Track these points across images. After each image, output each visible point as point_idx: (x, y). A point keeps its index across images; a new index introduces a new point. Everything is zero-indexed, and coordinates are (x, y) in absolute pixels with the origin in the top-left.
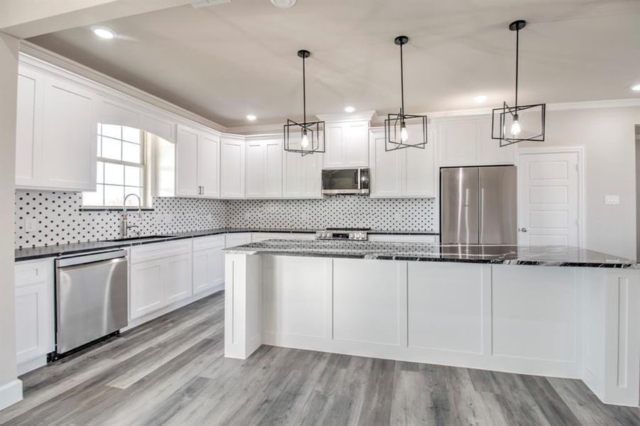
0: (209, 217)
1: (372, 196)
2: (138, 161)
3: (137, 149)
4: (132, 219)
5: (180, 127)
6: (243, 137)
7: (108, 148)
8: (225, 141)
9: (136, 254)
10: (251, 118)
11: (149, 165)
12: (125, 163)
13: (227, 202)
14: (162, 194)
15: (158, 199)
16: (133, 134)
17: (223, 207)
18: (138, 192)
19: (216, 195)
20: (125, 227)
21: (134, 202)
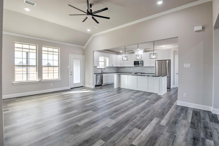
0: (114, 70)
1: (144, 66)
2: (103, 61)
3: (103, 59)
4: (103, 70)
5: (109, 55)
6: (120, 55)
7: (100, 60)
8: (117, 56)
9: (104, 75)
10: (121, 52)
11: (105, 62)
12: (102, 62)
13: (118, 67)
14: (107, 66)
15: (106, 67)
16: (103, 57)
17: (117, 68)
18: (103, 66)
19: (115, 66)
20: (102, 71)
21: (103, 68)
